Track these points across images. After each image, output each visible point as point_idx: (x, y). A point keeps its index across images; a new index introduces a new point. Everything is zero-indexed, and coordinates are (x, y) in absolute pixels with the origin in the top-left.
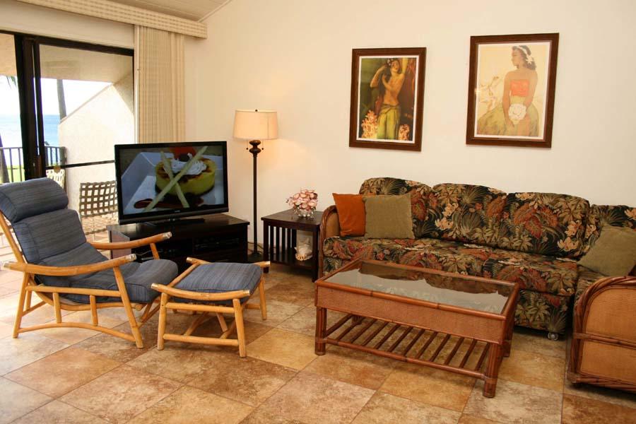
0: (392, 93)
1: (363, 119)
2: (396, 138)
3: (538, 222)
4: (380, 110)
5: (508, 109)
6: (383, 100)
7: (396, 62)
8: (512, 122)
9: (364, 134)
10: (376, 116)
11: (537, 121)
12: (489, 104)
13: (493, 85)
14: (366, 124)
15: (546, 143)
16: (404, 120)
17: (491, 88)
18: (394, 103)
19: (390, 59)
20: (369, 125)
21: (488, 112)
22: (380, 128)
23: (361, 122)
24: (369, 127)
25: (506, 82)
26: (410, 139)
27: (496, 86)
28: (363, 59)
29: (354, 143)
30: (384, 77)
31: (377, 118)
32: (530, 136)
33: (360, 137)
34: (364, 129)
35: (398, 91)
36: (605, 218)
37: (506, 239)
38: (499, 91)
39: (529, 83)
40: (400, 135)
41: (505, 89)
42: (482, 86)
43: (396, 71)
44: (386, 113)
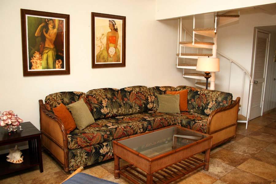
0: (50, 40)
1: (31, 57)
2: (54, 67)
3: (139, 99)
4: (43, 51)
5: (108, 50)
6: (44, 45)
7: (51, 21)
8: (110, 56)
9: (34, 67)
10: (41, 55)
11: (119, 55)
12: (101, 47)
13: (102, 38)
14: (34, 60)
15: (123, 65)
16: (58, 56)
17: (101, 39)
18: (52, 47)
19: (48, 19)
20: (36, 61)
21: (100, 51)
22: (44, 62)
23: (30, 59)
24: (36, 62)
25: (107, 37)
26: (63, 67)
27: (103, 38)
28: (28, 17)
29: (26, 73)
30: (44, 30)
31: (41, 56)
32: (117, 62)
33: (30, 69)
34: (33, 64)
35: (54, 39)
36: (156, 92)
37: (131, 110)
38: (105, 41)
39: (116, 38)
40: (57, 66)
41: (107, 40)
42: (97, 38)
43: (52, 27)
44: (47, 53)
